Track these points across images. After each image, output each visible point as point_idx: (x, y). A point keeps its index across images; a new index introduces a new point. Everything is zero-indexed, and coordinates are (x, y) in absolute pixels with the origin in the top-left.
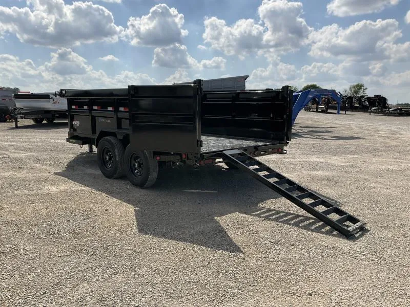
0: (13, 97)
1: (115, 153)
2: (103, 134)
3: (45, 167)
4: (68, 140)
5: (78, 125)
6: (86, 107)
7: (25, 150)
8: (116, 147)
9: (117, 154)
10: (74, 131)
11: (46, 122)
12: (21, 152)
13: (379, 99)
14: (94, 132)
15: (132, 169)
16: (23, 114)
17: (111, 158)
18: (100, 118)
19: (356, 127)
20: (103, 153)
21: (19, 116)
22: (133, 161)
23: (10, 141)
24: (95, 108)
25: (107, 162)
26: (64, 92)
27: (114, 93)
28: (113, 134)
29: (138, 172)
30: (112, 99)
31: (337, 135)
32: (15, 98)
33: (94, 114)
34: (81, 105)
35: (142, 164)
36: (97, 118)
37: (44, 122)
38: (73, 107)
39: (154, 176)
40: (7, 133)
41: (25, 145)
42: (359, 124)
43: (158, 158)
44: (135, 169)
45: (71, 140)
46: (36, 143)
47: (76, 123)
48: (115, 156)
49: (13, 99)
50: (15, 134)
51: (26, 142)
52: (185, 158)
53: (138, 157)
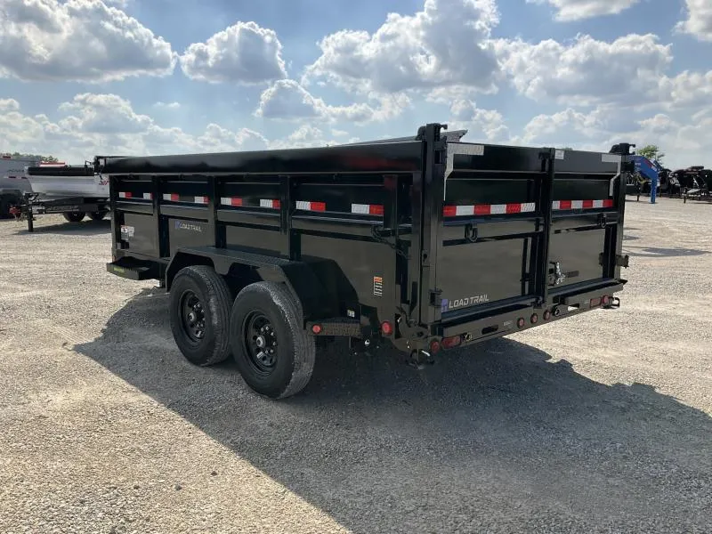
0: (26, 172)
1: (209, 307)
2: (184, 259)
3: (58, 329)
4: (110, 267)
5: (131, 235)
6: (147, 196)
7: (30, 281)
8: (212, 292)
9: (213, 309)
10: (123, 247)
11: (90, 219)
12: (20, 287)
13: (700, 173)
14: (164, 250)
15: (250, 351)
16: (43, 204)
17: (199, 316)
18: (178, 222)
19: (675, 227)
20: (183, 304)
21: (35, 209)
22: (252, 332)
23: (8, 261)
24: (167, 197)
25: (192, 325)
26: (102, 162)
27: (211, 164)
28: (207, 262)
29: (264, 359)
30: (203, 178)
31: (650, 245)
32: (31, 174)
33: (165, 210)
34: (137, 191)
35: (274, 339)
36: (170, 220)
37: (86, 218)
38: (122, 195)
39: (304, 370)
40: (8, 243)
41: (35, 269)
42: (679, 222)
43: (317, 329)
44: (258, 350)
45: (115, 269)
46: (58, 267)
47: (128, 230)
48: (211, 314)
49: (27, 176)
50: (23, 245)
51: (38, 262)
52: (390, 334)
53: (263, 322)
